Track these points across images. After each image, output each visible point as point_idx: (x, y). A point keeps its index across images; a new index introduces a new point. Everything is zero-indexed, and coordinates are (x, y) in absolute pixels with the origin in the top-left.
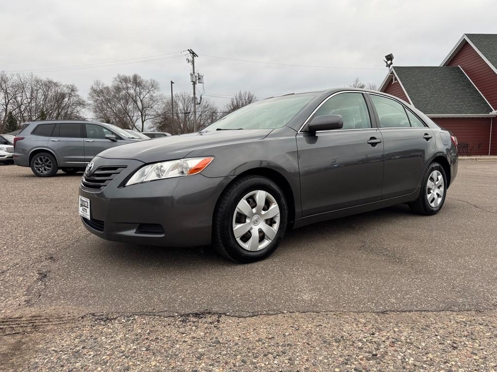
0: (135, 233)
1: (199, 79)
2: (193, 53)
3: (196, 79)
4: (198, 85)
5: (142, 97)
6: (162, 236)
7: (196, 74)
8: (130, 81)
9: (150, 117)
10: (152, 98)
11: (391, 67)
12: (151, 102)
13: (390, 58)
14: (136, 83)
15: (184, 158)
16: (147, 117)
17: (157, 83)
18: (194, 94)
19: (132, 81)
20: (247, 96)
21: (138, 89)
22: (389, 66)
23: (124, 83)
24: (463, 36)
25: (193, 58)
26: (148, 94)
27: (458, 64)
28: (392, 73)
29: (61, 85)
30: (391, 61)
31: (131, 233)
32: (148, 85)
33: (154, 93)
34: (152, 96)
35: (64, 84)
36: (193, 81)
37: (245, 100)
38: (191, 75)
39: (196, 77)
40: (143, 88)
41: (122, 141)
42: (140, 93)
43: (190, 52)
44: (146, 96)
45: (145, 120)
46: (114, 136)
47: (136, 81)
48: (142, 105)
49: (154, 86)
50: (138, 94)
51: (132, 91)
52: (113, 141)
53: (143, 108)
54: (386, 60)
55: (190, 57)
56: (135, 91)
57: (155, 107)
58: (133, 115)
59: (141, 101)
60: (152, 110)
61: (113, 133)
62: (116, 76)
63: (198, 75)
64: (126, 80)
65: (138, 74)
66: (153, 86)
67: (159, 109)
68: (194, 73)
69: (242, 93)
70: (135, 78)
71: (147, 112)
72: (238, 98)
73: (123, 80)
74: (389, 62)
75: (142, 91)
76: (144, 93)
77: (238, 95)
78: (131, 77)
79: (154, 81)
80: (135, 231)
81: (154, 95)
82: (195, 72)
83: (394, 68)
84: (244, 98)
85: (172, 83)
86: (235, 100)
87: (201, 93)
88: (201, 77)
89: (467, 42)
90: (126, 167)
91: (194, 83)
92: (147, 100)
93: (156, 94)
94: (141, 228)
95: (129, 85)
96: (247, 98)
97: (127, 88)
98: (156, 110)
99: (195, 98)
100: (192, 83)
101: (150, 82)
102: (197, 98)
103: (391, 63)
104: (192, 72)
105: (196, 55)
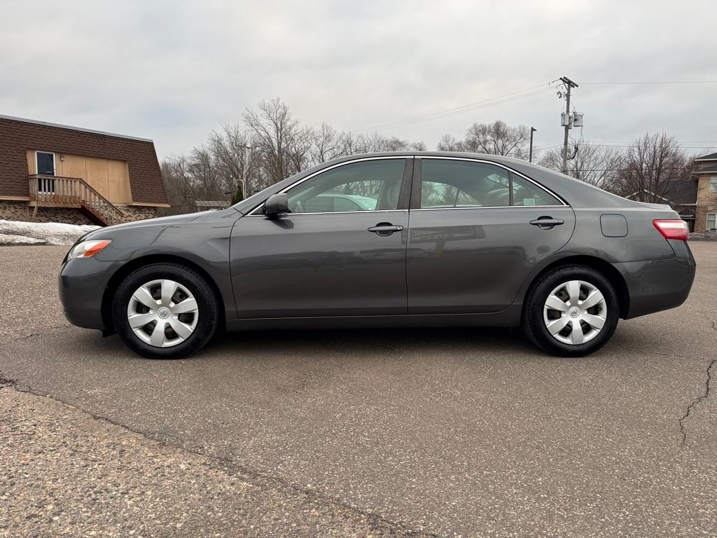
1: (575, 120)
2: (569, 82)
3: (571, 121)
4: (572, 130)
5: (505, 153)
7: (571, 114)
8: (490, 131)
10: (519, 153)
14: (498, 133)
18: (566, 143)
19: (492, 130)
20: (659, 140)
21: (500, 142)
23: (481, 136)
25: (569, 90)
26: (514, 148)
29: (407, 144)
32: (515, 134)
35: (411, 142)
36: (565, 125)
38: (562, 115)
39: (570, 117)
40: (507, 140)
42: (504, 147)
43: (564, 81)
47: (499, 131)
49: (524, 135)
50: (500, 149)
55: (564, 89)
56: (496, 145)
62: (471, 126)
63: (575, 115)
64: (484, 131)
65: (501, 121)
66: (522, 136)
68: (568, 111)
69: (651, 136)
70: (498, 125)
72: (642, 145)
73: (480, 131)
75: (507, 143)
77: (643, 140)
78: (492, 126)
79: (524, 128)
82: (570, 110)
84: (652, 145)
86: (636, 149)
87: (577, 141)
88: (580, 117)
91: (567, 128)
95: (489, 137)
96: (658, 145)
97: (485, 142)
99: (566, 150)
100: (564, 127)
102: (569, 150)
104: (565, 110)
105: (574, 84)
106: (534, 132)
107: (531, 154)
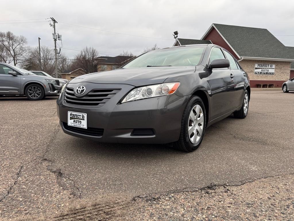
0: (131, 135)
1: (59, 37)
2: (54, 20)
3: (57, 38)
4: (58, 41)
5: (14, 47)
6: (154, 136)
8: (5, 36)
9: (21, 61)
10: (21, 48)
11: (177, 39)
12: (21, 51)
13: (176, 33)
14: (9, 37)
15: (163, 83)
16: (18, 61)
17: (25, 38)
18: (56, 47)
19: (6, 36)
20: (91, 50)
21: (11, 42)
22: (176, 38)
24: (212, 25)
25: (54, 23)
26: (19, 46)
27: (209, 39)
28: (177, 42)
30: (177, 35)
31: (128, 136)
32: (18, 39)
33: (23, 45)
34: (22, 47)
36: (54, 39)
37: (90, 52)
38: (53, 34)
39: (56, 36)
40: (14, 42)
41: (21, 76)
42: (13, 45)
43: (52, 19)
44: (17, 47)
45: (16, 63)
46: (15, 72)
48: (14, 53)
49: (23, 40)
50: (11, 45)
51: (6, 43)
52: (14, 76)
53: (15, 55)
54: (174, 35)
55: (52, 23)
56: (9, 43)
57: (24, 54)
58: (6, 59)
59: (14, 50)
60: (22, 56)
61: (14, 70)
63: (58, 35)
64: (1, 35)
65: (11, 32)
67: (27, 56)
68: (55, 33)
69: (88, 48)
70: (9, 34)
71: (18, 58)
72: (85, 51)
74: (176, 36)
75: (14, 43)
76: (16, 45)
77: (85, 49)
78: (6, 33)
79: (23, 37)
80: (130, 134)
81: (23, 46)
82: (56, 32)
83: (179, 39)
85: (39, 39)
86: (83, 52)
87: (60, 46)
89: (214, 28)
90: (120, 90)
91: (55, 40)
92: (18, 49)
93: (25, 46)
94: (135, 132)
95: (4, 39)
96: (91, 51)
97: (3, 41)
98: (25, 57)
99: (56, 50)
101: (20, 37)
102: (57, 50)
103: (177, 37)
104: (54, 33)
105: (56, 21)
106: (40, 40)
107: (40, 50)
